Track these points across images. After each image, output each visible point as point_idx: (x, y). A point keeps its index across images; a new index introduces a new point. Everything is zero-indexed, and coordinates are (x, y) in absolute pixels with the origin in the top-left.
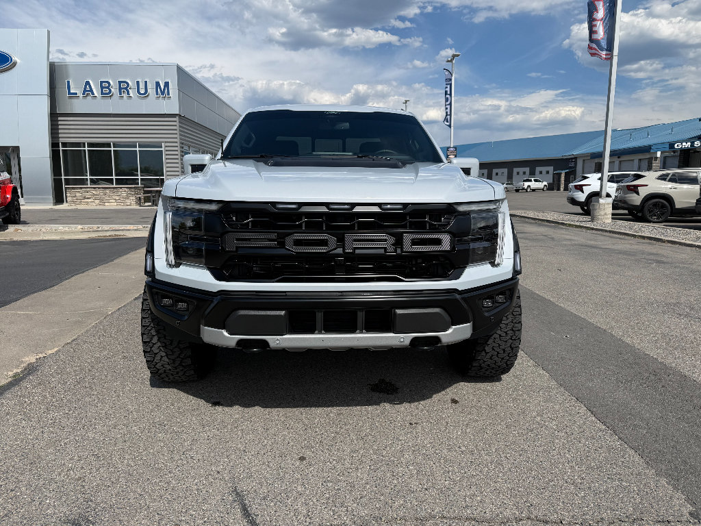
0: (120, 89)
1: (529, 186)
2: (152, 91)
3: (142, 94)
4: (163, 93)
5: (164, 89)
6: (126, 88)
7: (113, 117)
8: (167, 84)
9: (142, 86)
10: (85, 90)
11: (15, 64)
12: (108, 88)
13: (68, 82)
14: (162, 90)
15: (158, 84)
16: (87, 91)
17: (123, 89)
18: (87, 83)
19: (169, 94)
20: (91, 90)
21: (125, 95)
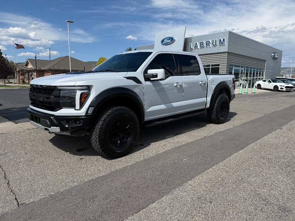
0: (207, 44)
2: (218, 43)
3: (215, 45)
4: (222, 44)
5: (223, 42)
6: (209, 44)
7: (204, 55)
8: (224, 40)
9: (214, 42)
10: (195, 46)
11: (175, 40)
12: (203, 44)
13: (190, 44)
14: (222, 43)
15: (220, 40)
16: (196, 47)
17: (208, 44)
18: (196, 44)
19: (224, 44)
20: (197, 46)
21: (208, 46)
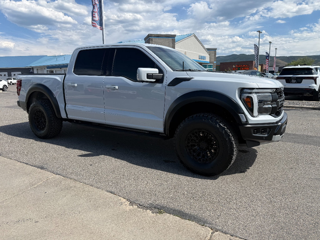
1: (11, 82)
